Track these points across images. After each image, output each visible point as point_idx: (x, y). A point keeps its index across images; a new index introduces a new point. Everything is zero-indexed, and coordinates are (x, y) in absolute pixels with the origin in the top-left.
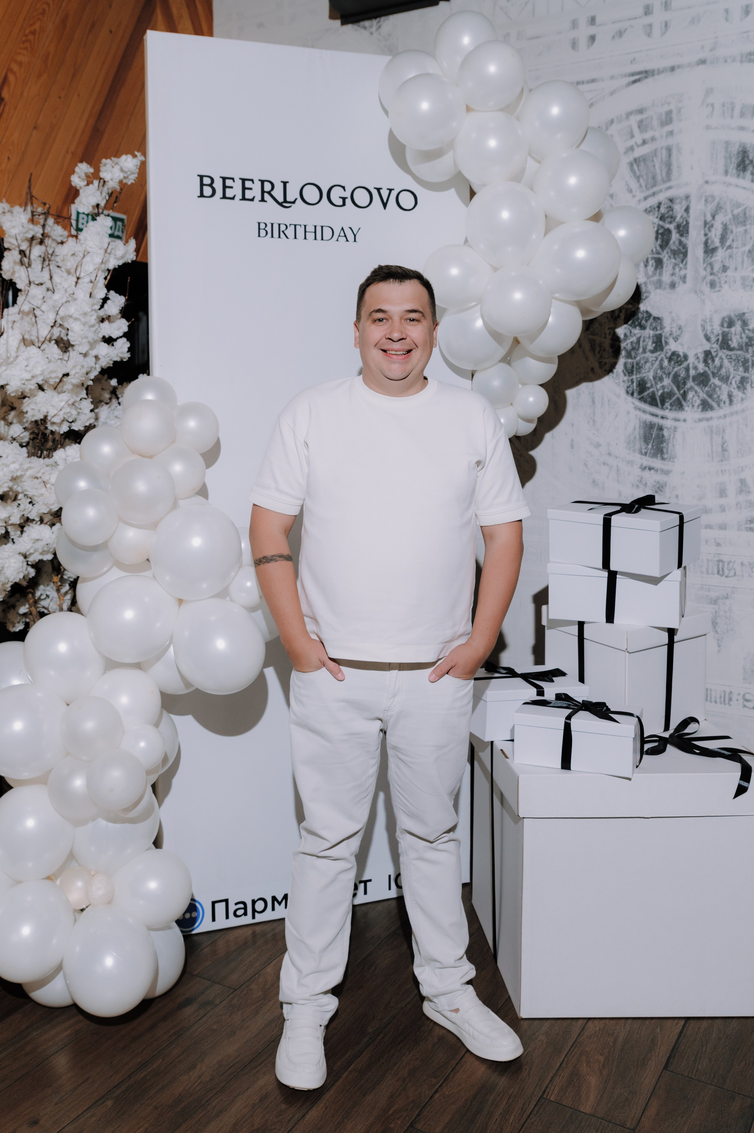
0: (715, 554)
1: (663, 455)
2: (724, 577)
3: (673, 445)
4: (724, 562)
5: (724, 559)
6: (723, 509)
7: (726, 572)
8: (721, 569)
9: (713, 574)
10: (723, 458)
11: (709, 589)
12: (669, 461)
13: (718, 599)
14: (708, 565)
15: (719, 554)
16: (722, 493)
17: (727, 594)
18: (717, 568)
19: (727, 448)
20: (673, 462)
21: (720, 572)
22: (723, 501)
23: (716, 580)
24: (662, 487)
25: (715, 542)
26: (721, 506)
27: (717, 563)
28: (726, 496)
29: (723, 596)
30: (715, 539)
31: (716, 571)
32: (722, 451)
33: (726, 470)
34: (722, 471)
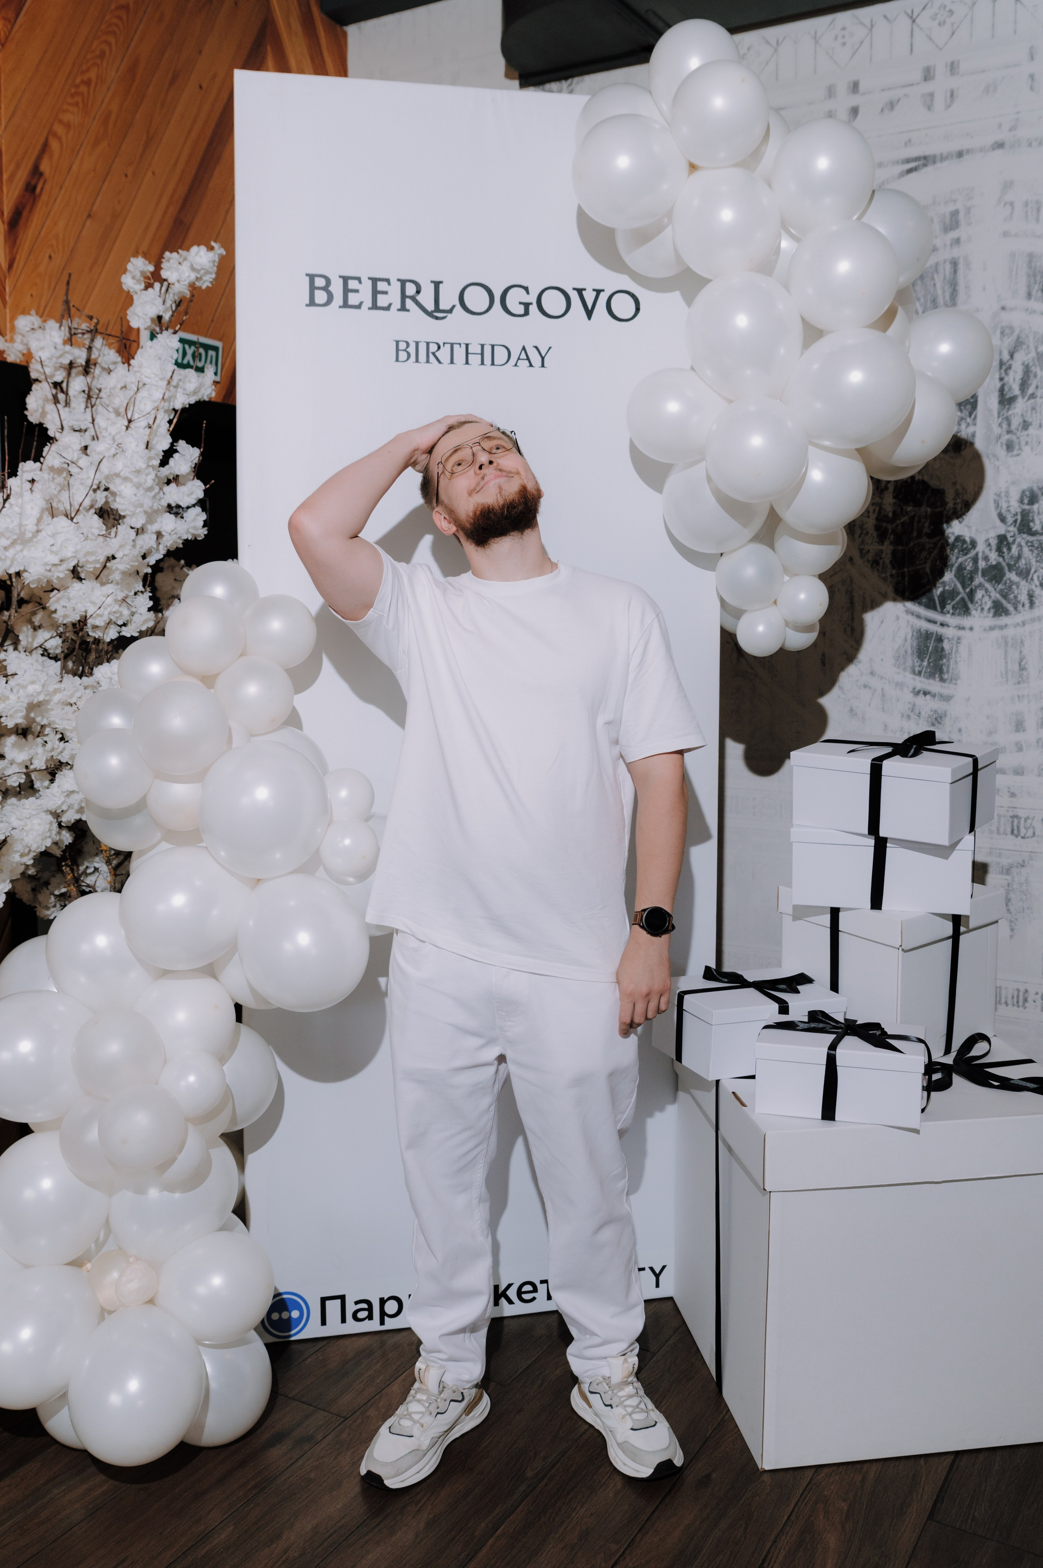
0: (1008, 807)
1: (943, 676)
2: (1019, 838)
3: (956, 661)
4: (1021, 818)
5: (1020, 815)
6: (1019, 748)
7: (1023, 831)
8: (1015, 828)
9: (1005, 834)
10: (1020, 679)
11: (1000, 854)
12: (950, 683)
13: (1011, 868)
14: (999, 822)
15: (1013, 808)
16: (1019, 726)
17: (1024, 861)
18: (1010, 826)
19: (1026, 666)
20: (956, 684)
21: (1015, 832)
22: (1019, 737)
23: (1009, 842)
24: (941, 718)
25: (1009, 792)
26: (1017, 744)
27: (1011, 820)
28: (1024, 730)
29: (1018, 863)
30: (1008, 788)
31: (1009, 830)
32: (1020, 670)
33: (1024, 696)
34: (1018, 696)
